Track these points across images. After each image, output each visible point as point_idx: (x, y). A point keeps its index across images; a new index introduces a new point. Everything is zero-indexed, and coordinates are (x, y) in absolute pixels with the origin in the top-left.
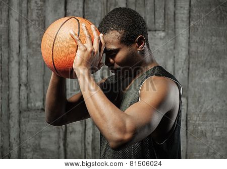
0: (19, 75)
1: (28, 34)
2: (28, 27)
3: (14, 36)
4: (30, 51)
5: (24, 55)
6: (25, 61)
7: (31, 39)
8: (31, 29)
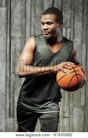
0: (30, 31)
1: (35, 11)
2: (35, 8)
3: (28, 12)
4: (36, 20)
5: (33, 21)
6: (33, 24)
7: (36, 14)
8: (36, 9)
